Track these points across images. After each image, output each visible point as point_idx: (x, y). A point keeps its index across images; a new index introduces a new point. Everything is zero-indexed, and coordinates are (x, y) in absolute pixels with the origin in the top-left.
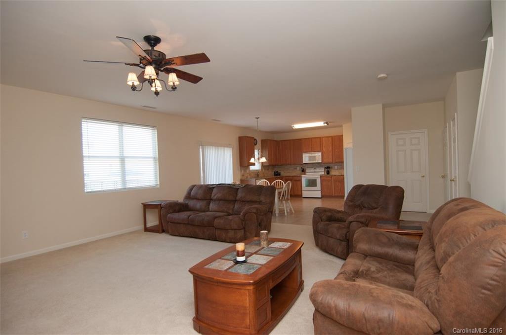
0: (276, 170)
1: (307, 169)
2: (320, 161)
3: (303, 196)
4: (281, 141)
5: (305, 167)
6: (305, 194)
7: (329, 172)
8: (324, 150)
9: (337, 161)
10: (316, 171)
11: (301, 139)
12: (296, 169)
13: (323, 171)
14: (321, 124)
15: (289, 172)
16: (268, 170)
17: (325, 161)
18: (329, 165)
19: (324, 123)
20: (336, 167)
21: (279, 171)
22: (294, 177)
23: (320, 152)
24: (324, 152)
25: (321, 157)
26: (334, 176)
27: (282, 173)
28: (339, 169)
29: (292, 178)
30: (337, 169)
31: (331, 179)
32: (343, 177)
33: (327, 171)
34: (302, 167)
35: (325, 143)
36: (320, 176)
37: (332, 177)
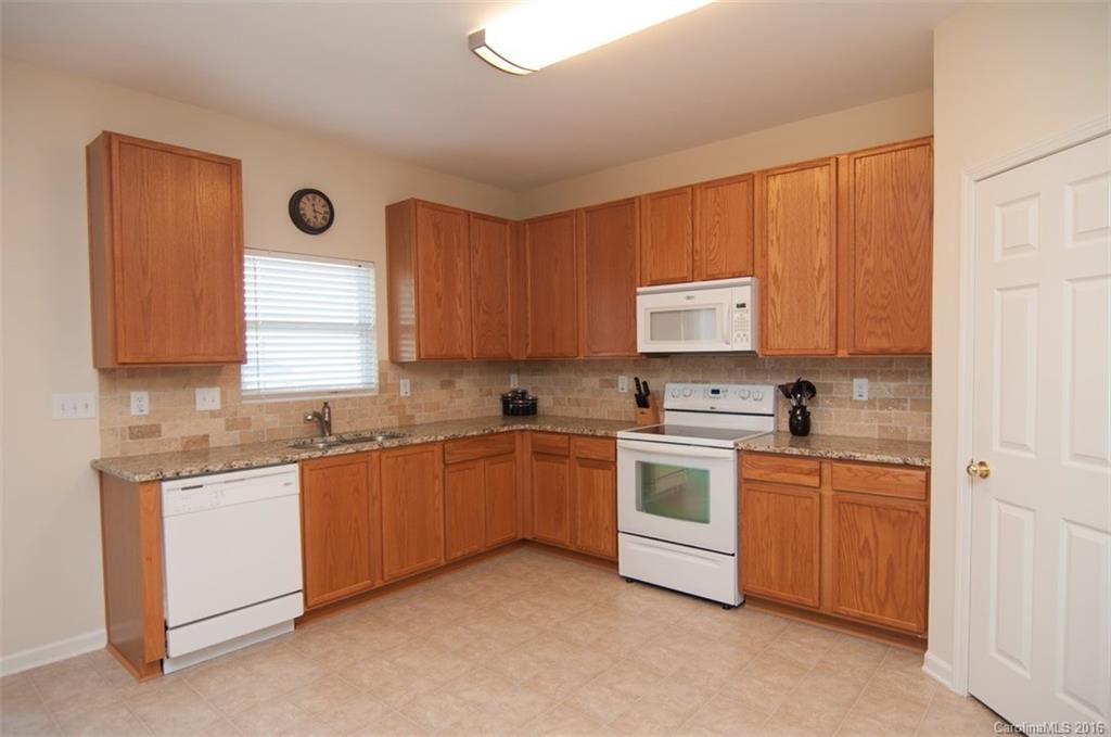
0: (514, 383)
1: (668, 389)
2: (744, 343)
3: (621, 573)
4: (532, 222)
6: (634, 557)
7: (806, 416)
8: (775, 258)
9: (870, 344)
10: (720, 403)
11: (631, 201)
12: (613, 384)
13: (768, 408)
15: (578, 403)
16: (447, 385)
17: (780, 343)
18: (822, 376)
20: (861, 387)
21: (531, 395)
22: (581, 442)
23: (749, 279)
24: (775, 276)
25: (747, 315)
26: (840, 460)
27: (545, 403)
28: (886, 403)
29: (569, 439)
30: (871, 403)
31: (814, 481)
32: (923, 473)
33: (793, 414)
34: (637, 380)
35: (780, 212)
36: (731, 454)
37: (826, 468)
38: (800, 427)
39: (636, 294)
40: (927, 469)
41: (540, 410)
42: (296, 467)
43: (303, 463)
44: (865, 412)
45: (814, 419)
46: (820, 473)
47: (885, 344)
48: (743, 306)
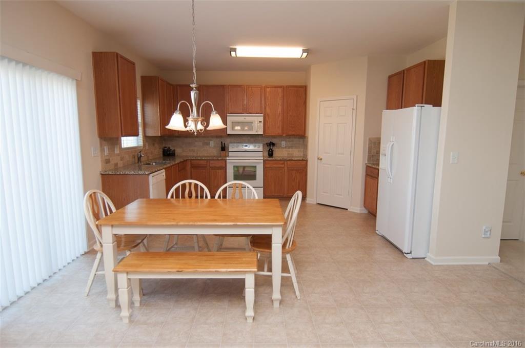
1: (230, 145)
2: (261, 132)
5: (227, 141)
7: (272, 151)
8: (268, 110)
9: (290, 133)
10: (247, 149)
11: (223, 86)
12: (208, 144)
13: (262, 150)
14: (295, 52)
15: (193, 151)
16: (154, 145)
17: (270, 132)
18: (274, 141)
19: (304, 51)
20: (283, 143)
21: (172, 148)
22: (211, 162)
23: (262, 115)
24: (268, 114)
25: (262, 124)
26: (289, 160)
27: (178, 151)
28: (289, 148)
29: (207, 162)
30: (286, 147)
31: (283, 166)
32: (305, 162)
33: (269, 151)
34: (222, 142)
35: (269, 98)
36: (262, 161)
37: (286, 163)
38: (271, 154)
39: (227, 116)
40: (307, 161)
41: (176, 154)
42: (164, 170)
43: (165, 169)
44: (284, 150)
45: (274, 153)
46: (284, 163)
47: (293, 133)
48: (261, 122)
